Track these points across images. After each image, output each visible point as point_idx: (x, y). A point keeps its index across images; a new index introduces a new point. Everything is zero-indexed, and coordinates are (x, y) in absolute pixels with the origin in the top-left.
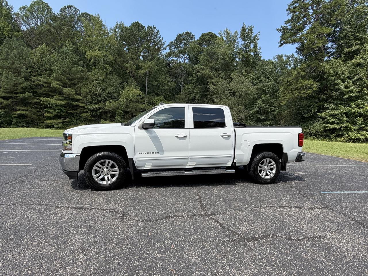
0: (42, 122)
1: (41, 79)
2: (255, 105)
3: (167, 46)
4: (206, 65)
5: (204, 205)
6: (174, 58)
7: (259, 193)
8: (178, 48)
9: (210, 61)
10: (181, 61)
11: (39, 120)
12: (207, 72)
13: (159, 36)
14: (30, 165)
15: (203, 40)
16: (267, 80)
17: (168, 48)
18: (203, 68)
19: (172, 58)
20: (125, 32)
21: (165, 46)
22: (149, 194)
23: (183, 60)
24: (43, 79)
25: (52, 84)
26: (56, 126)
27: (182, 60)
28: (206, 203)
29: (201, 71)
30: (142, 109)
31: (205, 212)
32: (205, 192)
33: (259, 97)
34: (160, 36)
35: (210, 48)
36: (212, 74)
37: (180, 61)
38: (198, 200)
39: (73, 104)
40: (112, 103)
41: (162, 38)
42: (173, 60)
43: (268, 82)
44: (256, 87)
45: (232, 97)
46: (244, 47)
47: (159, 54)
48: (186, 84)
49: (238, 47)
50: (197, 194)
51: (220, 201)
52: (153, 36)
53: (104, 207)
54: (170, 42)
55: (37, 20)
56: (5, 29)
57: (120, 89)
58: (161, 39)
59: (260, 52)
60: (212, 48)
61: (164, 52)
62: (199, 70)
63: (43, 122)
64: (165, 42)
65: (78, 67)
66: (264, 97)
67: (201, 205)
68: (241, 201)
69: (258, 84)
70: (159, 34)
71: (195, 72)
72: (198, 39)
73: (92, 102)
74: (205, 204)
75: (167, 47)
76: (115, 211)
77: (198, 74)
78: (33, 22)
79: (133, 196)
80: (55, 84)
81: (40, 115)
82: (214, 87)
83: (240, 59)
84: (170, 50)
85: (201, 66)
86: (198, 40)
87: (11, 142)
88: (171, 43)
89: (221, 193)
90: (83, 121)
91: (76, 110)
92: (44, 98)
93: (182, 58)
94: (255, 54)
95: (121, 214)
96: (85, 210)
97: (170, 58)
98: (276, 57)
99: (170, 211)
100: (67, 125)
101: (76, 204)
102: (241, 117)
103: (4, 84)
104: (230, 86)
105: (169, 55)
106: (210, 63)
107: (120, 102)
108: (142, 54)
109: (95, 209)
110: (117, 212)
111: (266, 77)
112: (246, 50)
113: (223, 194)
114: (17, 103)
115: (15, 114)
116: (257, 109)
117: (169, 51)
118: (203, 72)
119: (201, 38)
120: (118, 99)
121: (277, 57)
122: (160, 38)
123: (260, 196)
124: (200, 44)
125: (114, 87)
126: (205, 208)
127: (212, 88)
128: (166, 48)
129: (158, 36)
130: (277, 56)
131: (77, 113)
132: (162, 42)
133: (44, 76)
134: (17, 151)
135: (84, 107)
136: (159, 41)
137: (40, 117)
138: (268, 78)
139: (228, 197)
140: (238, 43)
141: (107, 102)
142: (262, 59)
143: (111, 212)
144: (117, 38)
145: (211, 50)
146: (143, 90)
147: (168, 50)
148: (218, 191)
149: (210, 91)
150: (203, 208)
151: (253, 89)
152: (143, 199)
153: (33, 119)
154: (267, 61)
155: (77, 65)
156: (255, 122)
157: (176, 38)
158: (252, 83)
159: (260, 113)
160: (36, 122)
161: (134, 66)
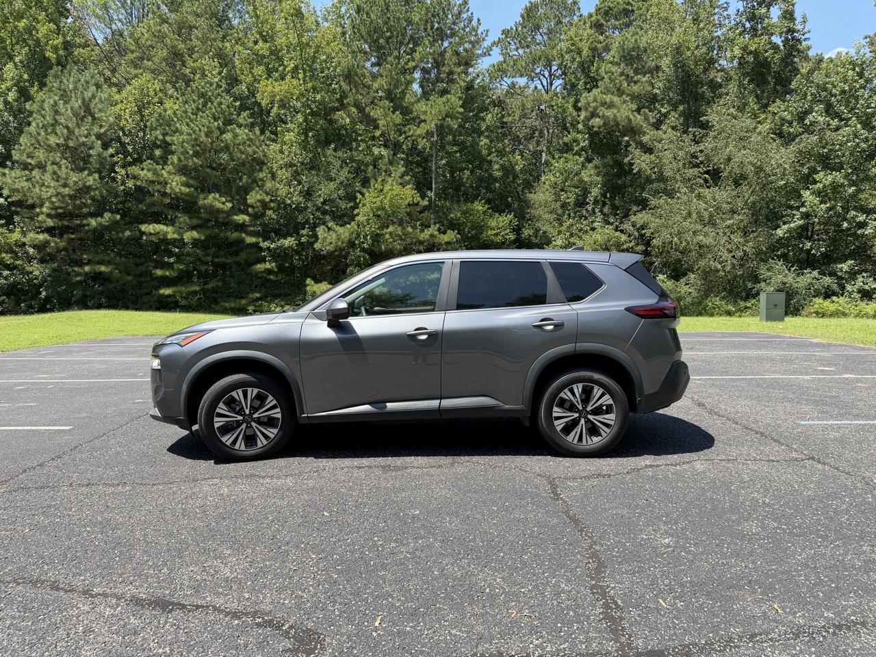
0: (147, 294)
1: (143, 173)
2: (791, 208)
3: (494, 44)
4: (618, 90)
5: (616, 603)
6: (515, 80)
7: (846, 554)
8: (528, 47)
9: (633, 77)
10: (540, 87)
11: (140, 289)
12: (624, 111)
13: (469, 13)
14: (68, 428)
15: (606, 13)
16: (835, 123)
17: (496, 51)
18: (608, 100)
19: (509, 81)
20: (367, 14)
21: (487, 44)
22: (408, 544)
23: (545, 84)
24: (145, 171)
25: (170, 184)
26: (183, 303)
27: (542, 84)
28: (625, 595)
29: (602, 111)
30: (421, 243)
31: (621, 644)
32: (620, 542)
33: (808, 180)
34: (472, 14)
35: (630, 34)
36: (639, 117)
37: (536, 88)
38: (592, 579)
39: (227, 238)
40: (334, 230)
41: (479, 20)
42: (513, 85)
43: (837, 129)
44: (793, 147)
45: (708, 187)
46: (748, 20)
47: (471, 70)
48: (554, 158)
49: (727, 21)
50: (590, 548)
51: (682, 585)
52: (450, 16)
53: (240, 602)
54: (503, 31)
55: (129, 11)
56: (50, 42)
57: (358, 186)
58: (474, 23)
59: (806, 30)
60: (637, 34)
61: (484, 65)
62: (595, 109)
63: (149, 294)
64: (487, 31)
65: (238, 130)
66: (825, 178)
67: (606, 606)
68: (771, 588)
69: (803, 136)
70: (468, 11)
71: (583, 115)
72: (593, 10)
73: (279, 230)
74: (619, 602)
75: (494, 48)
76: (272, 621)
77: (596, 122)
78: (121, 17)
79: (352, 552)
80: (177, 184)
81: (141, 275)
82: (647, 157)
83: (735, 62)
84: (503, 54)
85: (604, 96)
86: (590, 16)
87: (50, 354)
88: (506, 32)
89: (684, 548)
90: (256, 287)
91: (237, 254)
92: (151, 226)
93: (542, 77)
94: (787, 39)
95: (289, 638)
96: (170, 611)
97: (505, 79)
98: (864, 42)
99: (480, 628)
100: (214, 298)
101: (150, 586)
102: (745, 252)
103: (49, 194)
104: (701, 151)
105: (500, 71)
106: (632, 84)
107: (359, 226)
108: (417, 75)
109: (208, 607)
110: (279, 628)
111: (829, 110)
112: (754, 29)
113: (695, 555)
114: (82, 244)
115: (78, 274)
116: (801, 222)
117: (501, 59)
118: (609, 113)
119: (603, 5)
120: (352, 218)
121: (868, 40)
122: (470, 20)
123: (853, 567)
124: (598, 27)
125: (338, 181)
126: (622, 619)
127: (641, 162)
128: (490, 49)
129: (464, 16)
130: (870, 37)
131: (238, 264)
132: (479, 32)
133: (150, 164)
134: (52, 383)
135: (256, 245)
136: (467, 30)
137: (143, 280)
138: (838, 115)
139: (714, 570)
140: (726, 9)
141: (322, 230)
142: (811, 53)
143: (259, 625)
144: (344, 34)
145: (636, 41)
146: (422, 186)
147: (496, 57)
148: (672, 536)
149: (634, 171)
150: (612, 618)
151: (782, 158)
152: (384, 567)
153: (124, 284)
154: (831, 60)
155: (235, 126)
156: (792, 266)
157: (522, 16)
158: (780, 135)
159: (810, 234)
160: (132, 294)
161: (395, 116)
